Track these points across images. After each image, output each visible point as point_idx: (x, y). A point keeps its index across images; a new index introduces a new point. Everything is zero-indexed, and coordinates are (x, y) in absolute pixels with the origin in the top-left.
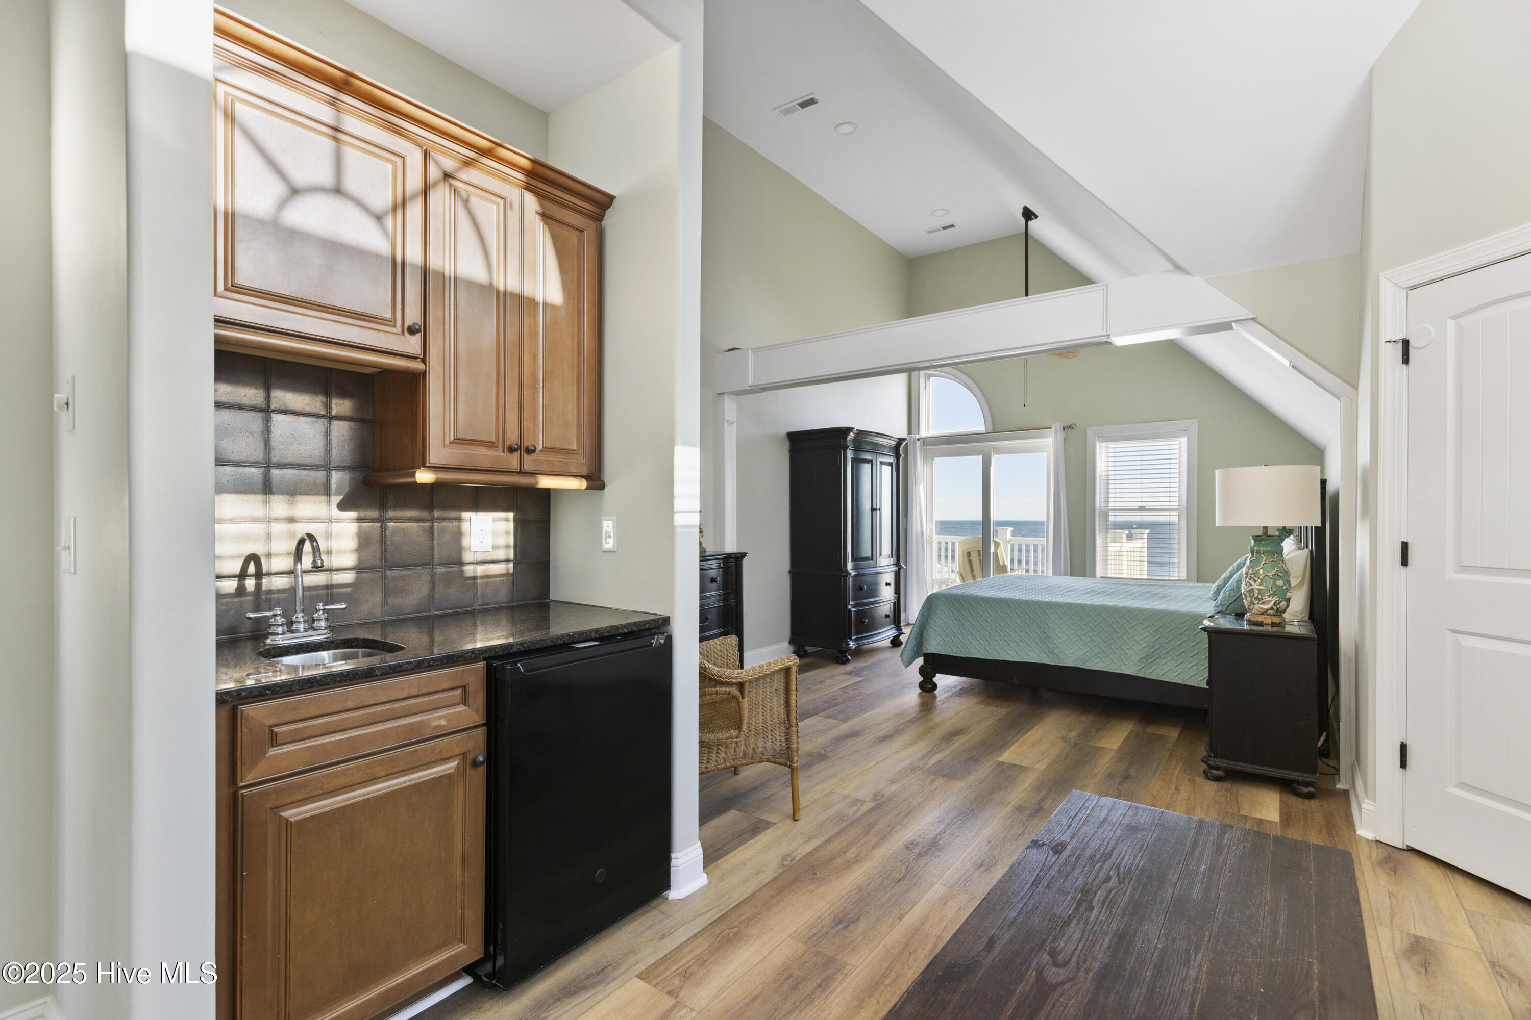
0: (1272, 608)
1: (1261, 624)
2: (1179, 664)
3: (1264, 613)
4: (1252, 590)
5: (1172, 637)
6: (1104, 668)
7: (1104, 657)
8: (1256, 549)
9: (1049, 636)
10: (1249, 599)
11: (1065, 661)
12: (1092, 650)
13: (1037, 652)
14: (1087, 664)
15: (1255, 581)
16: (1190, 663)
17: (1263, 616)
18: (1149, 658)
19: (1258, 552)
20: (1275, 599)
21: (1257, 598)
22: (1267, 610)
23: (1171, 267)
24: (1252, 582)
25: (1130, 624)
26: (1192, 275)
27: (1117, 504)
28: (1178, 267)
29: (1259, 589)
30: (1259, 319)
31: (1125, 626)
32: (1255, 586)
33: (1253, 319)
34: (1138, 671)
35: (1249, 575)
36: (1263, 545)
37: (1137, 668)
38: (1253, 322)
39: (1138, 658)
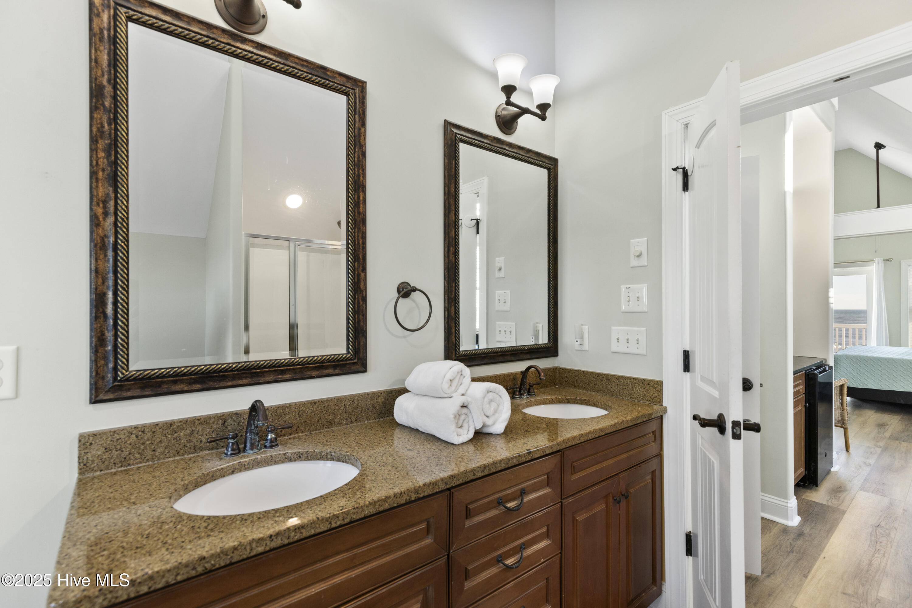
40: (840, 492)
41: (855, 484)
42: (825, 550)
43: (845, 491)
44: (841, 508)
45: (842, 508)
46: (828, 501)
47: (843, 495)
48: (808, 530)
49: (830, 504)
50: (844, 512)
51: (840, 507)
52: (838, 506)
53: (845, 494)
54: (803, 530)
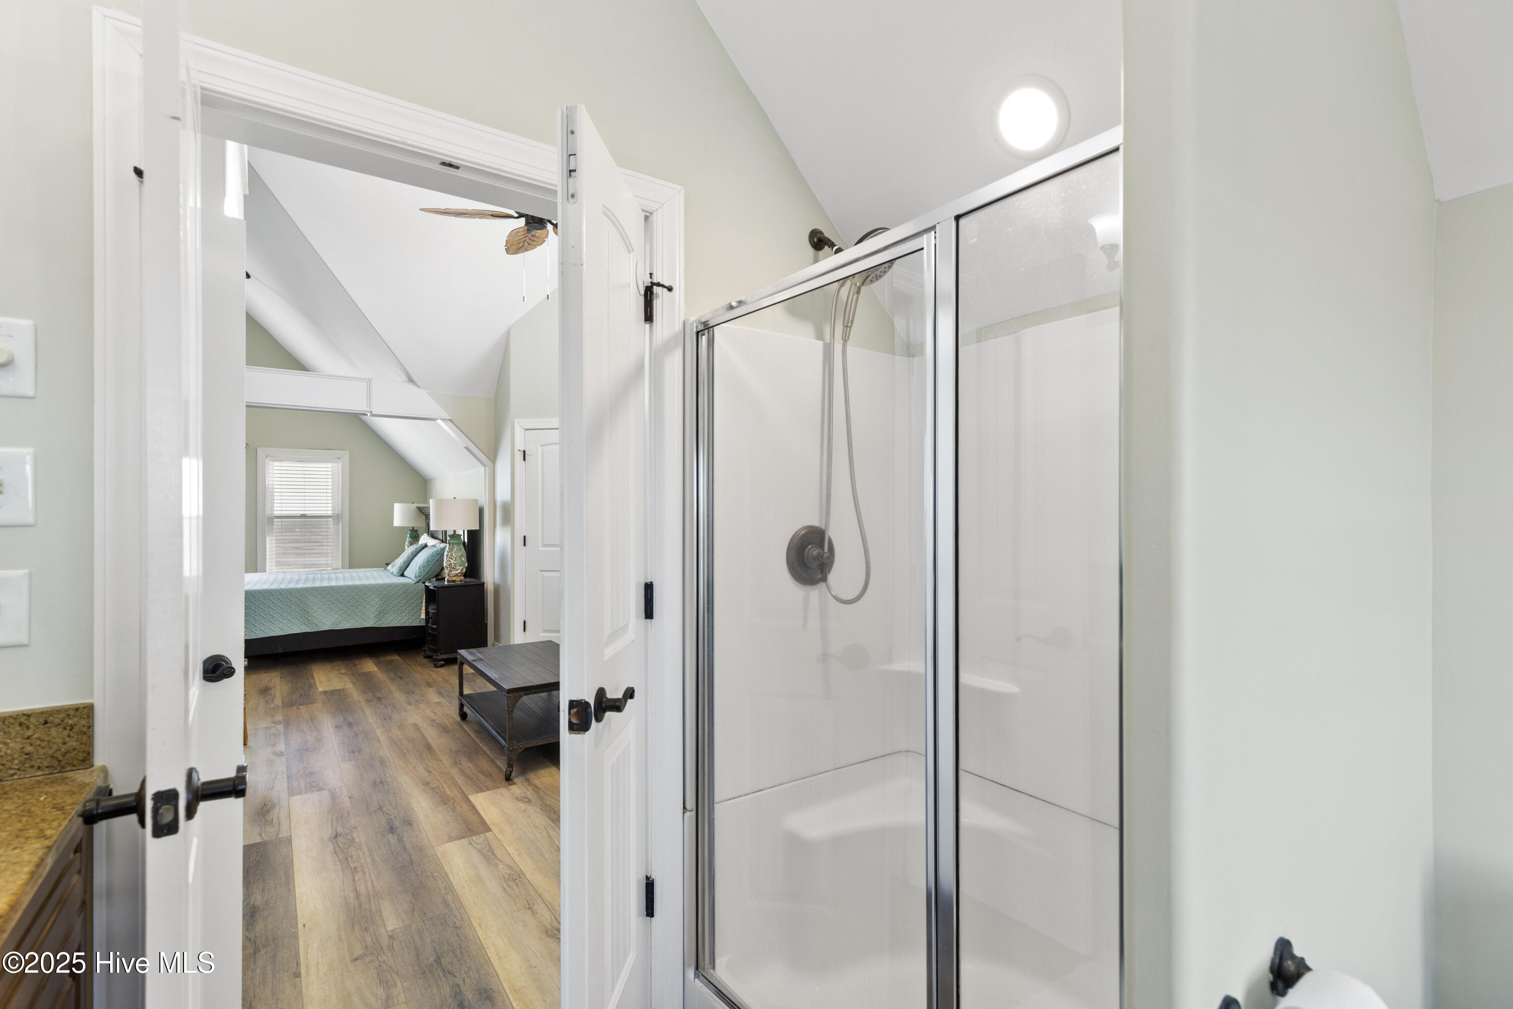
0: (460, 573)
1: (454, 581)
2: (398, 615)
3: (456, 575)
4: (451, 564)
5: (394, 599)
6: (351, 626)
7: (350, 620)
8: (452, 542)
9: (308, 613)
10: (449, 569)
11: (323, 627)
12: (341, 616)
13: (298, 625)
14: (339, 626)
15: (452, 559)
16: (405, 613)
17: (456, 577)
18: (381, 613)
19: (453, 544)
20: (461, 567)
21: (454, 568)
22: (458, 574)
23: (406, 379)
24: (450, 560)
25: (367, 595)
26: (418, 387)
27: (283, 512)
28: (411, 380)
29: (454, 563)
30: (454, 421)
31: (363, 597)
32: (452, 561)
33: (450, 420)
34: (375, 623)
35: (449, 556)
36: (456, 540)
37: (374, 622)
38: (449, 421)
39: (374, 615)
40: (268, 811)
41: (281, 788)
42: (299, 914)
43: (273, 806)
44: (283, 836)
45: (284, 834)
46: (260, 834)
47: (274, 814)
48: (259, 898)
49: (266, 838)
50: (289, 840)
51: (280, 836)
52: (277, 835)
53: (275, 812)
54: (252, 903)
